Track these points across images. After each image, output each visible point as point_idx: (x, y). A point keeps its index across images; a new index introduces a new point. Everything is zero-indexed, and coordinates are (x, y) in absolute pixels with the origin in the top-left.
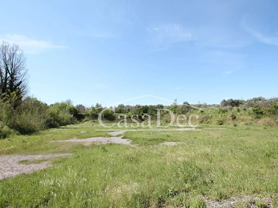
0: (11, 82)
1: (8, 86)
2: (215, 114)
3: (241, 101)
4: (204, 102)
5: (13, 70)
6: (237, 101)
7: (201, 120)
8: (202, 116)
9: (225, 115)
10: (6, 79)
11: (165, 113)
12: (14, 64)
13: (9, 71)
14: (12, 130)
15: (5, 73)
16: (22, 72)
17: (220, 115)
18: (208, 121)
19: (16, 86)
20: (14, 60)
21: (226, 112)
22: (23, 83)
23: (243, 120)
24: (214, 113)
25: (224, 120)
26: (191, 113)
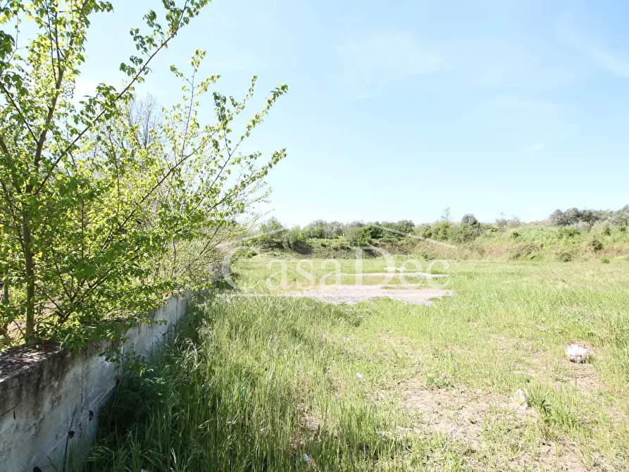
2: (550, 239)
3: (596, 212)
6: (587, 214)
7: (515, 253)
8: (517, 245)
9: (575, 241)
11: (420, 240)
17: (562, 242)
18: (531, 255)
21: (576, 236)
23: (619, 252)
24: (547, 238)
25: (572, 251)
26: (486, 239)
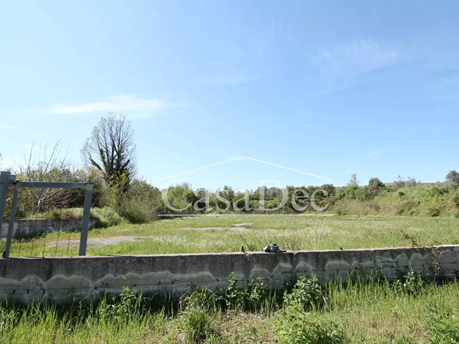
0: (118, 161)
1: (114, 167)
2: (425, 197)
4: (409, 178)
5: (120, 146)
7: (400, 209)
8: (402, 203)
9: (444, 198)
10: (113, 158)
11: (337, 199)
12: (121, 139)
13: (115, 149)
14: (122, 218)
15: (111, 151)
16: (130, 148)
17: (434, 199)
18: (412, 211)
19: (123, 167)
20: (121, 135)
21: (445, 194)
22: (131, 162)
24: (423, 196)
25: (440, 207)
26: (381, 198)
